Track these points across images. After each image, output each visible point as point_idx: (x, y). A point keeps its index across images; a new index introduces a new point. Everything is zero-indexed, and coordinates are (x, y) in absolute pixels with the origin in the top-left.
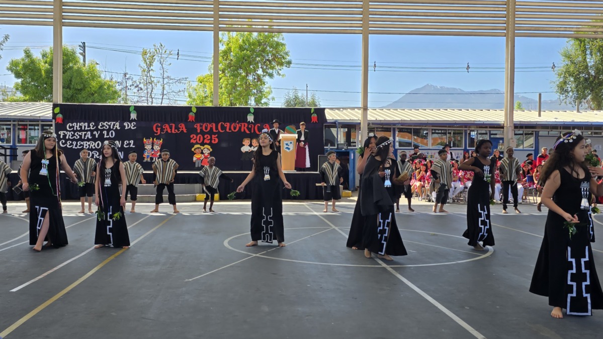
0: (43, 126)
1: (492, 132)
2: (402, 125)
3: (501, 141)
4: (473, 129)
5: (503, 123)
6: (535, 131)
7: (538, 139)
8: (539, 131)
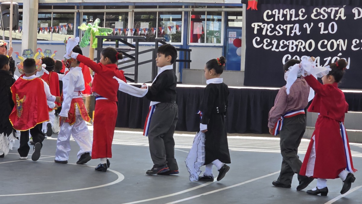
0: (228, 14)
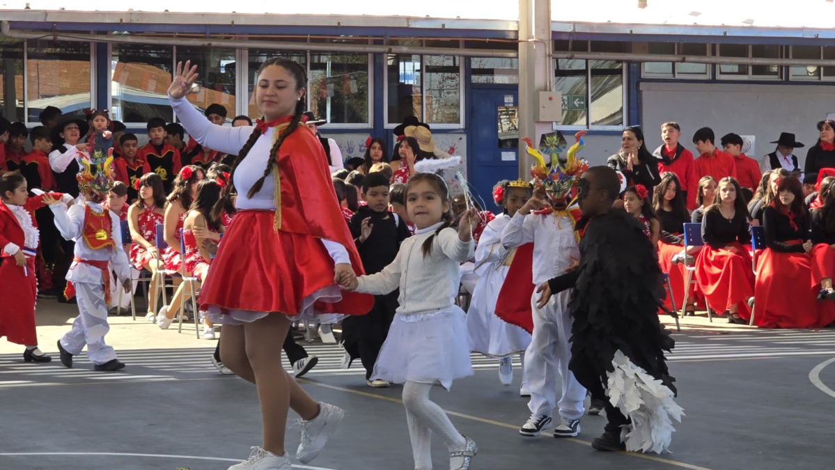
1: (475, 64)
2: (132, 34)
3: (509, 99)
4: (405, 49)
5: (513, 27)
6: (629, 62)
7: (639, 93)
8: (639, 63)
